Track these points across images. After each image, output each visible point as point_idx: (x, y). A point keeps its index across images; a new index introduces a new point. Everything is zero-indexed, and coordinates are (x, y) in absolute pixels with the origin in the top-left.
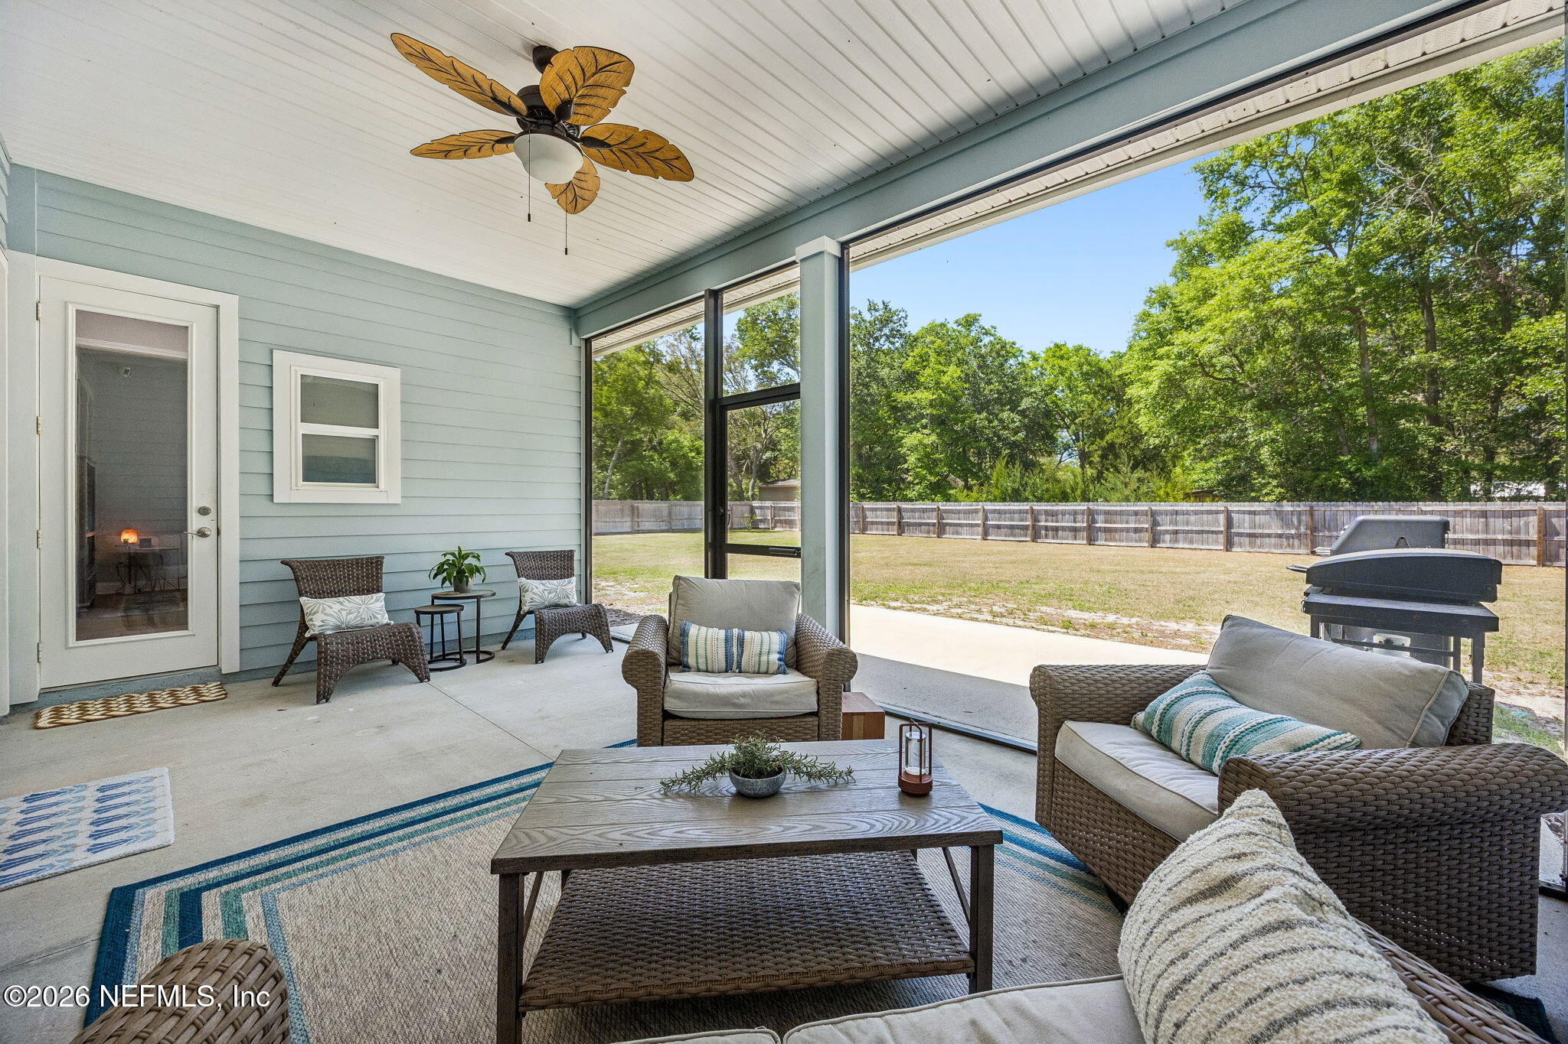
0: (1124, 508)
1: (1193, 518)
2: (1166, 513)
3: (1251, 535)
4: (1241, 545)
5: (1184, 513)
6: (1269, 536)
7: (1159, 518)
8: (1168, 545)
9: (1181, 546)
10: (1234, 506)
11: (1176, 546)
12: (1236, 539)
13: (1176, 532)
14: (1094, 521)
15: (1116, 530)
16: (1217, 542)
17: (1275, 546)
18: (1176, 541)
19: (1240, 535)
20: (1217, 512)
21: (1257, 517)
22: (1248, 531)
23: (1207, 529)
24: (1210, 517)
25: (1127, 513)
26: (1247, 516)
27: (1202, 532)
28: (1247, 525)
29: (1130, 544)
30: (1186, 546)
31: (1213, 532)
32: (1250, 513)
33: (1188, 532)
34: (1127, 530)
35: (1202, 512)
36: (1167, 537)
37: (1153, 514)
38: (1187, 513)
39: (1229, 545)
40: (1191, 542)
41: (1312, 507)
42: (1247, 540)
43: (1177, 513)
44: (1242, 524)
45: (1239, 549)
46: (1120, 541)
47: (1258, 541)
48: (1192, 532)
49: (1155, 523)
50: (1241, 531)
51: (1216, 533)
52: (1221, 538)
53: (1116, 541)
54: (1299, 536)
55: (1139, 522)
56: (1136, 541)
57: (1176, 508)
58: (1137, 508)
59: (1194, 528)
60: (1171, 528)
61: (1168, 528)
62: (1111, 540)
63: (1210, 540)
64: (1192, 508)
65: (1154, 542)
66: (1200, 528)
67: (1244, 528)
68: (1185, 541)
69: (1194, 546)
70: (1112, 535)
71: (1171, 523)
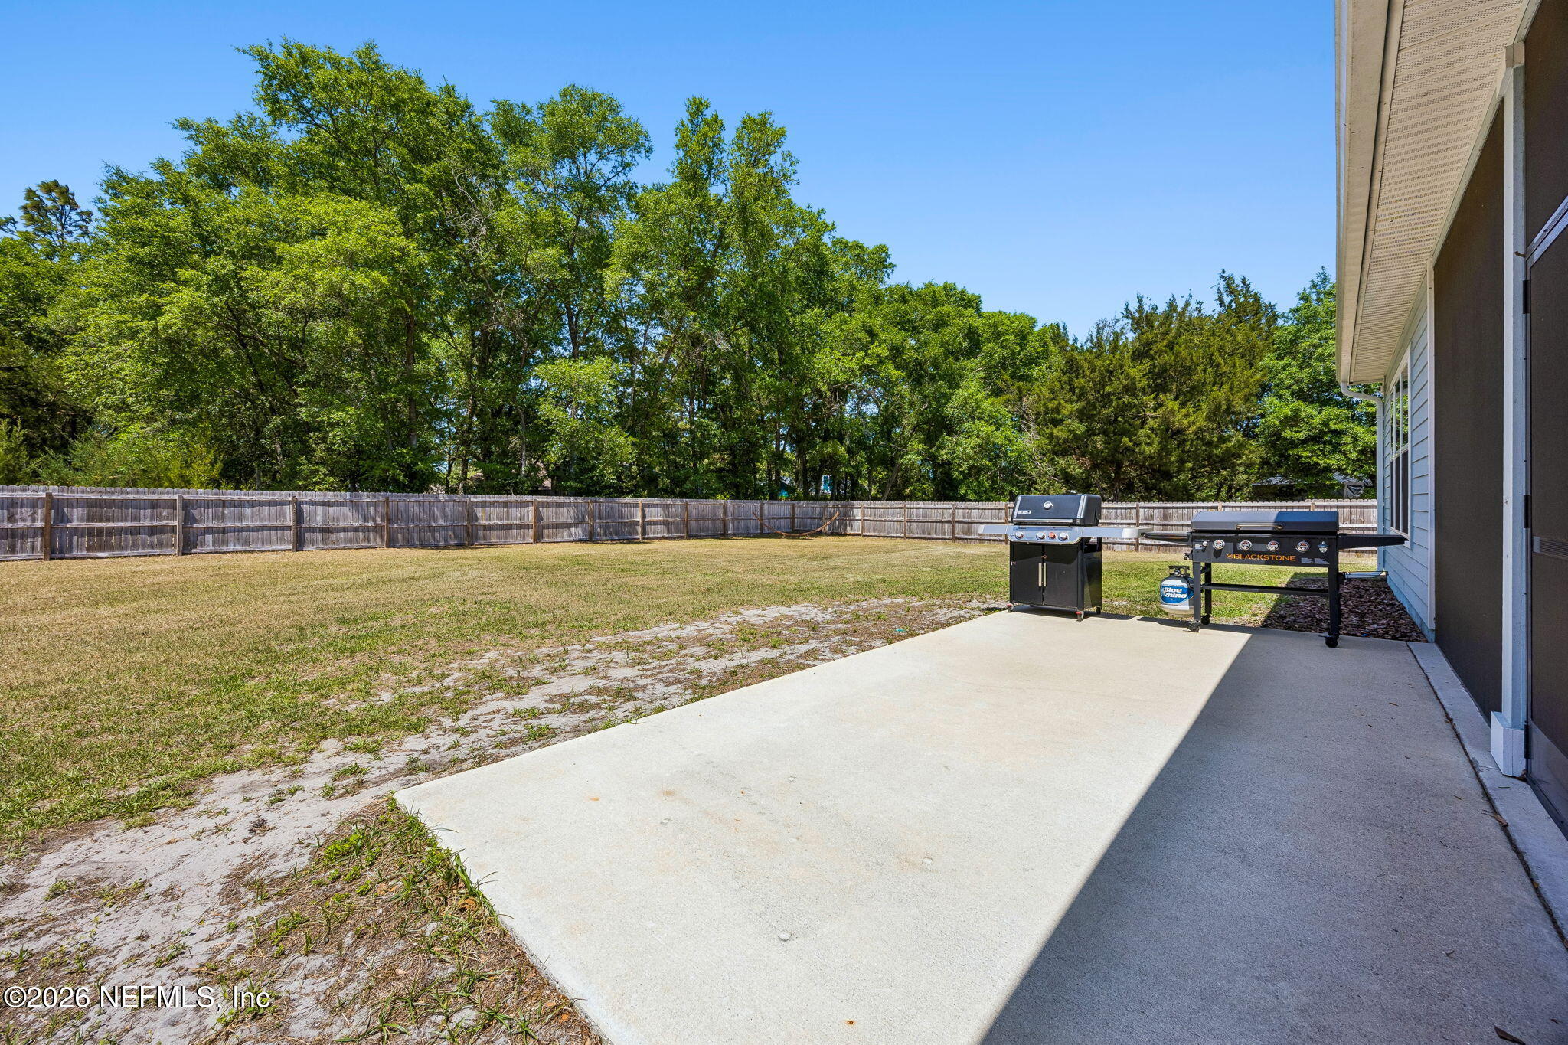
0: (130, 497)
1: (248, 511)
2: (207, 504)
3: (325, 530)
4: (312, 543)
5: (233, 504)
6: (344, 530)
7: (196, 512)
8: (211, 548)
9: (231, 548)
10: (304, 496)
11: (225, 548)
12: (307, 535)
13: (224, 530)
14: (61, 518)
15: (110, 532)
16: (282, 540)
17: (351, 541)
18: (224, 542)
19: (312, 530)
20: (283, 503)
21: (331, 509)
22: (321, 524)
23: (267, 523)
24: (273, 509)
25: (136, 505)
26: (319, 508)
27: (263, 528)
28: (319, 518)
29: (141, 552)
30: (239, 548)
31: (276, 528)
32: (324, 504)
33: (241, 529)
34: (136, 531)
35: (262, 504)
36: (209, 538)
37: (187, 505)
38: (241, 504)
39: (299, 544)
40: (247, 542)
41: (387, 498)
42: (320, 536)
43: (224, 504)
44: (317, 517)
45: (310, 547)
46: (120, 548)
47: (333, 536)
48: (247, 529)
49: (188, 519)
50: (314, 525)
51: (283, 528)
52: (290, 535)
53: (112, 548)
54: (376, 529)
55: (160, 517)
56: (153, 547)
57: (223, 497)
58: (156, 497)
59: (252, 524)
60: (216, 525)
61: (210, 525)
62: (101, 548)
63: (274, 538)
64: (248, 498)
65: (188, 546)
66: (258, 523)
67: (317, 522)
68: (238, 541)
69: (251, 547)
70: (100, 541)
71: (215, 518)
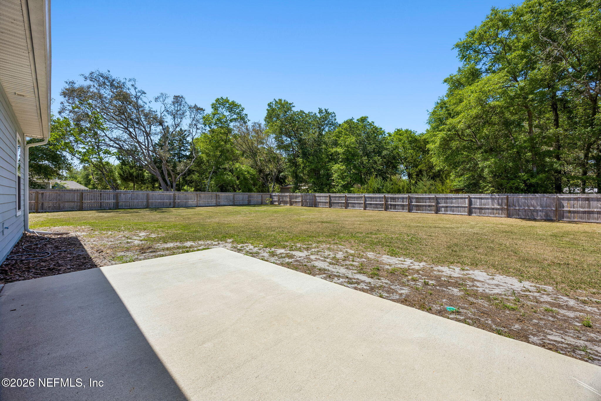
0: (424, 196)
1: (454, 201)
2: (443, 198)
3: (481, 209)
4: (475, 213)
5: (450, 198)
6: (488, 209)
7: (439, 201)
8: (443, 212)
9: (449, 213)
10: (472, 196)
11: (447, 213)
12: (473, 210)
13: (447, 207)
14: (411, 202)
15: (420, 206)
16: (465, 212)
17: (491, 213)
18: (447, 211)
19: (475, 208)
20: (465, 198)
21: (483, 200)
23: (460, 205)
24: (462, 200)
25: (425, 198)
26: (478, 200)
27: (458, 207)
29: (427, 212)
30: (451, 213)
31: (463, 207)
32: (479, 198)
33: (452, 207)
34: (426, 206)
35: (458, 198)
36: (443, 209)
37: (437, 199)
38: (452, 198)
39: (470, 213)
40: (453, 211)
41: (507, 196)
42: (478, 210)
43: (447, 198)
44: (477, 204)
45: (475, 215)
46: (423, 210)
47: (483, 211)
48: (454, 207)
49: (438, 203)
51: (465, 207)
52: (467, 210)
53: (421, 211)
54: (502, 209)
55: (431, 202)
56: (429, 211)
57: (446, 196)
58: (430, 196)
59: (455, 205)
60: (445, 205)
61: (443, 205)
62: (418, 210)
63: (462, 210)
64: (454, 196)
65: (437, 211)
66: (457, 205)
67: (477, 205)
68: (451, 211)
69: (455, 213)
70: (419, 208)
71: (445, 203)
